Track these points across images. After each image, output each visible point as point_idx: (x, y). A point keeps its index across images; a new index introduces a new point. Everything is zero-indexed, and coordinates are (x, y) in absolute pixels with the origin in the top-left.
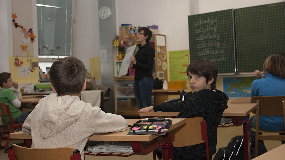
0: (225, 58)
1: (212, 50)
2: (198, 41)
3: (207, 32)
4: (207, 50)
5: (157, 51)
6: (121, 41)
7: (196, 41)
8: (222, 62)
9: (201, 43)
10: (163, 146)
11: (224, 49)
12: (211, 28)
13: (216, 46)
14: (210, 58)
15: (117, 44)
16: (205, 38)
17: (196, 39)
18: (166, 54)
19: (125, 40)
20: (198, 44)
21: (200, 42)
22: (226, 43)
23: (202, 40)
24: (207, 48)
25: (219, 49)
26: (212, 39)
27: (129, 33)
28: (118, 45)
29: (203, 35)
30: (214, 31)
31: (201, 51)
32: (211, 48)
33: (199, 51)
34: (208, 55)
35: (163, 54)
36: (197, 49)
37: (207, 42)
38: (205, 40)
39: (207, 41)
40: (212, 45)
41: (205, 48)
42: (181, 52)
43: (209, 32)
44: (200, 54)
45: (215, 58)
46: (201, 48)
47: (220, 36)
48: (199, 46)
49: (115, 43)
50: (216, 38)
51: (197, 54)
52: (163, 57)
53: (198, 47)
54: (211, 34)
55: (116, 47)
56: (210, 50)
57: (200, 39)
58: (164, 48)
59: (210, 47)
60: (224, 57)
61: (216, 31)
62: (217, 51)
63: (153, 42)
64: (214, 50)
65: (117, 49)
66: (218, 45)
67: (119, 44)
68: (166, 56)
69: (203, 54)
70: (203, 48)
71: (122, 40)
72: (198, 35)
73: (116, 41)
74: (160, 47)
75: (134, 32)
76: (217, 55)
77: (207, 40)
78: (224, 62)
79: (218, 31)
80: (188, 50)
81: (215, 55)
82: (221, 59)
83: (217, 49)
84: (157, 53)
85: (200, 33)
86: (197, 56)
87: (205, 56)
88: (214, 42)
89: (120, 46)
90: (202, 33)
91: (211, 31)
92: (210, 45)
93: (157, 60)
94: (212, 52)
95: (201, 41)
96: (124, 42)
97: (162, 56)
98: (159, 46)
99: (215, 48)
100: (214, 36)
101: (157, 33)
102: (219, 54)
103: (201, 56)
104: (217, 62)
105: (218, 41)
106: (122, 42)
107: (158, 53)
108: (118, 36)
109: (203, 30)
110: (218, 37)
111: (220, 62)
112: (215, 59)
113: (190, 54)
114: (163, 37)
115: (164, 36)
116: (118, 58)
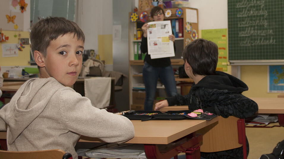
0: (275, 41)
1: (258, 30)
2: (240, 18)
3: (251, 7)
4: (251, 29)
5: (186, 29)
6: (140, 15)
7: (237, 18)
8: (270, 45)
9: (243, 21)
10: (187, 150)
11: (273, 29)
12: (257, 3)
13: (263, 25)
14: (255, 39)
15: (134, 18)
16: (249, 14)
17: (237, 15)
18: (198, 33)
19: (146, 13)
20: (240, 21)
21: (243, 19)
22: (276, 22)
23: (245, 17)
24: (251, 27)
25: (266, 29)
26: (257, 16)
27: (151, 4)
28: (137, 20)
29: (246, 10)
30: (260, 6)
31: (243, 30)
32: (256, 27)
33: (240, 31)
34: (251, 36)
35: (194, 33)
36: (237, 27)
37: (251, 20)
38: (248, 17)
39: (251, 18)
40: (258, 23)
41: (248, 27)
42: (217, 31)
43: (254, 6)
44: (242, 34)
45: (261, 39)
46: (243, 27)
47: (269, 12)
48: (241, 25)
49: (132, 16)
50: (263, 16)
51: (238, 34)
52: (194, 37)
53: (239, 26)
54: (257, 10)
55: (134, 22)
56: (254, 30)
57: (242, 15)
58: (195, 25)
59: (254, 26)
60: (273, 39)
61: (264, 6)
62: (263, 32)
63: (182, 17)
64: (260, 30)
65: (135, 24)
66: (266, 23)
67: (137, 18)
68: (198, 35)
69: (245, 34)
70: (246, 27)
71: (142, 13)
72: (240, 10)
73: (133, 14)
74: (191, 24)
75: (158, 3)
76: (264, 36)
77: (251, 16)
78: (273, 45)
79: (266, 6)
80: (226, 29)
81: (261, 36)
82: (269, 41)
83: (264, 29)
84: (186, 31)
85: (243, 8)
86: (237, 37)
87: (249, 37)
88: (260, 19)
89: (139, 20)
90: (245, 8)
91: (257, 6)
92: (255, 23)
93: (186, 41)
94: (257, 33)
95: (243, 17)
96: (144, 16)
97: (192, 35)
98: (189, 23)
99: (261, 28)
100: (261, 13)
101: (187, 6)
102: (267, 36)
103: (243, 37)
104: (264, 45)
105: (266, 19)
106: (142, 15)
107: (188, 31)
108: (137, 8)
109: (246, 4)
110: (266, 13)
111: (267, 45)
112: (260, 42)
113: (229, 34)
114: (195, 11)
115: (196, 9)
116: (136, 36)
